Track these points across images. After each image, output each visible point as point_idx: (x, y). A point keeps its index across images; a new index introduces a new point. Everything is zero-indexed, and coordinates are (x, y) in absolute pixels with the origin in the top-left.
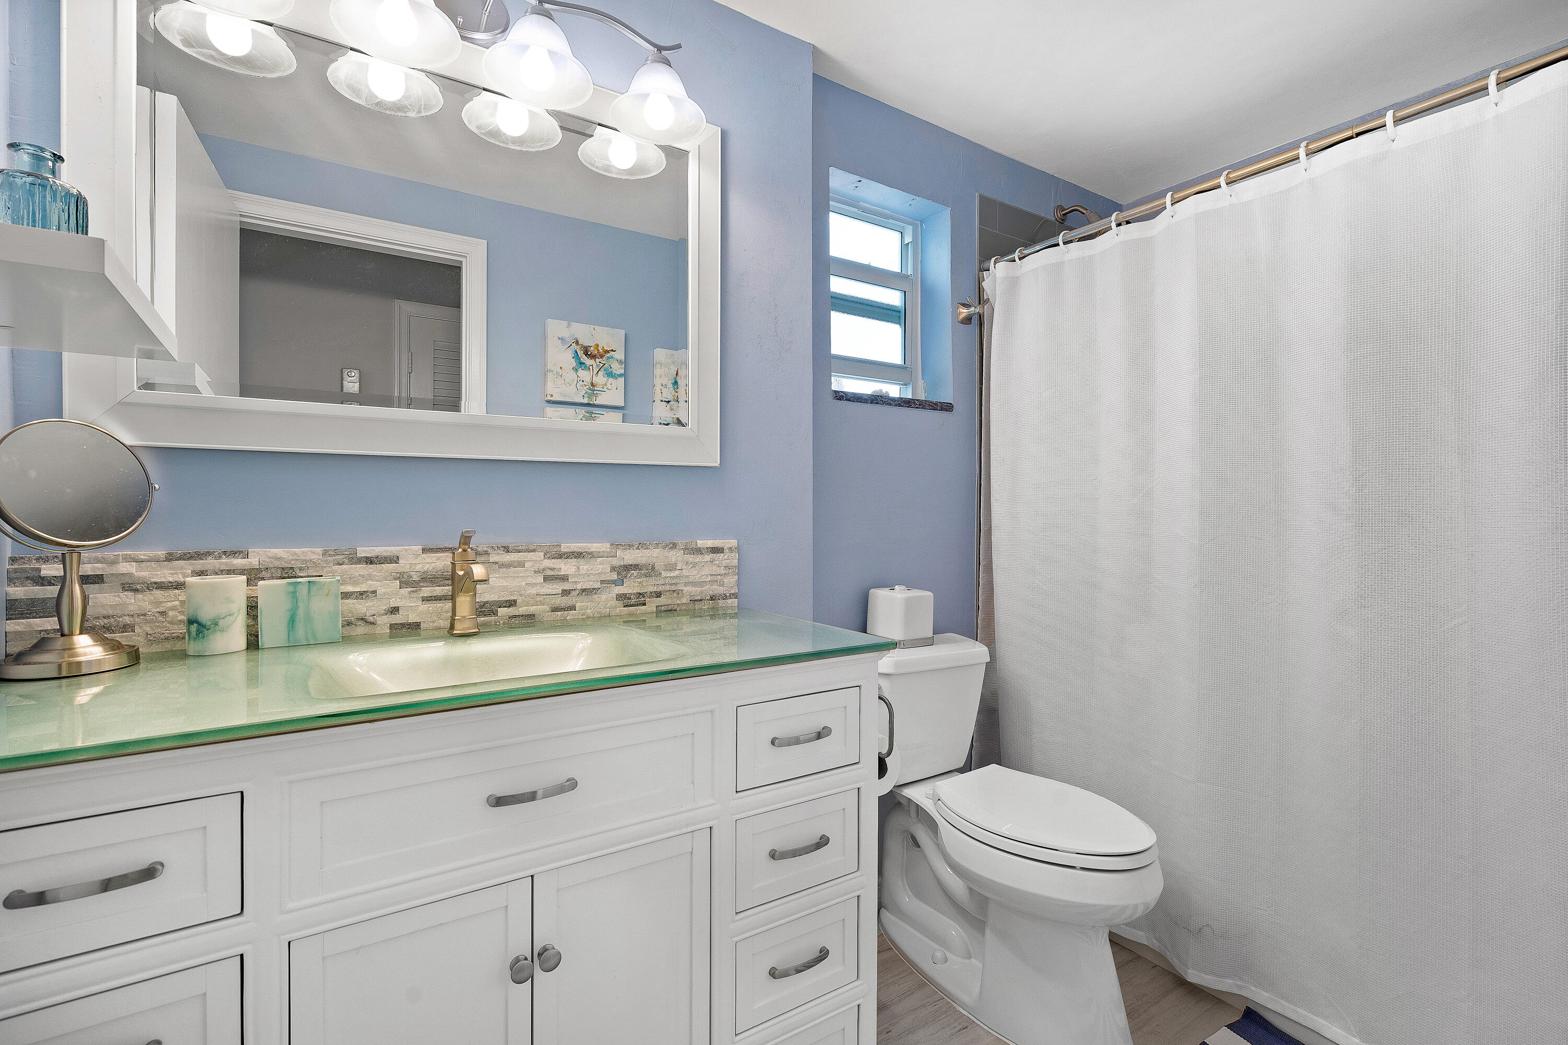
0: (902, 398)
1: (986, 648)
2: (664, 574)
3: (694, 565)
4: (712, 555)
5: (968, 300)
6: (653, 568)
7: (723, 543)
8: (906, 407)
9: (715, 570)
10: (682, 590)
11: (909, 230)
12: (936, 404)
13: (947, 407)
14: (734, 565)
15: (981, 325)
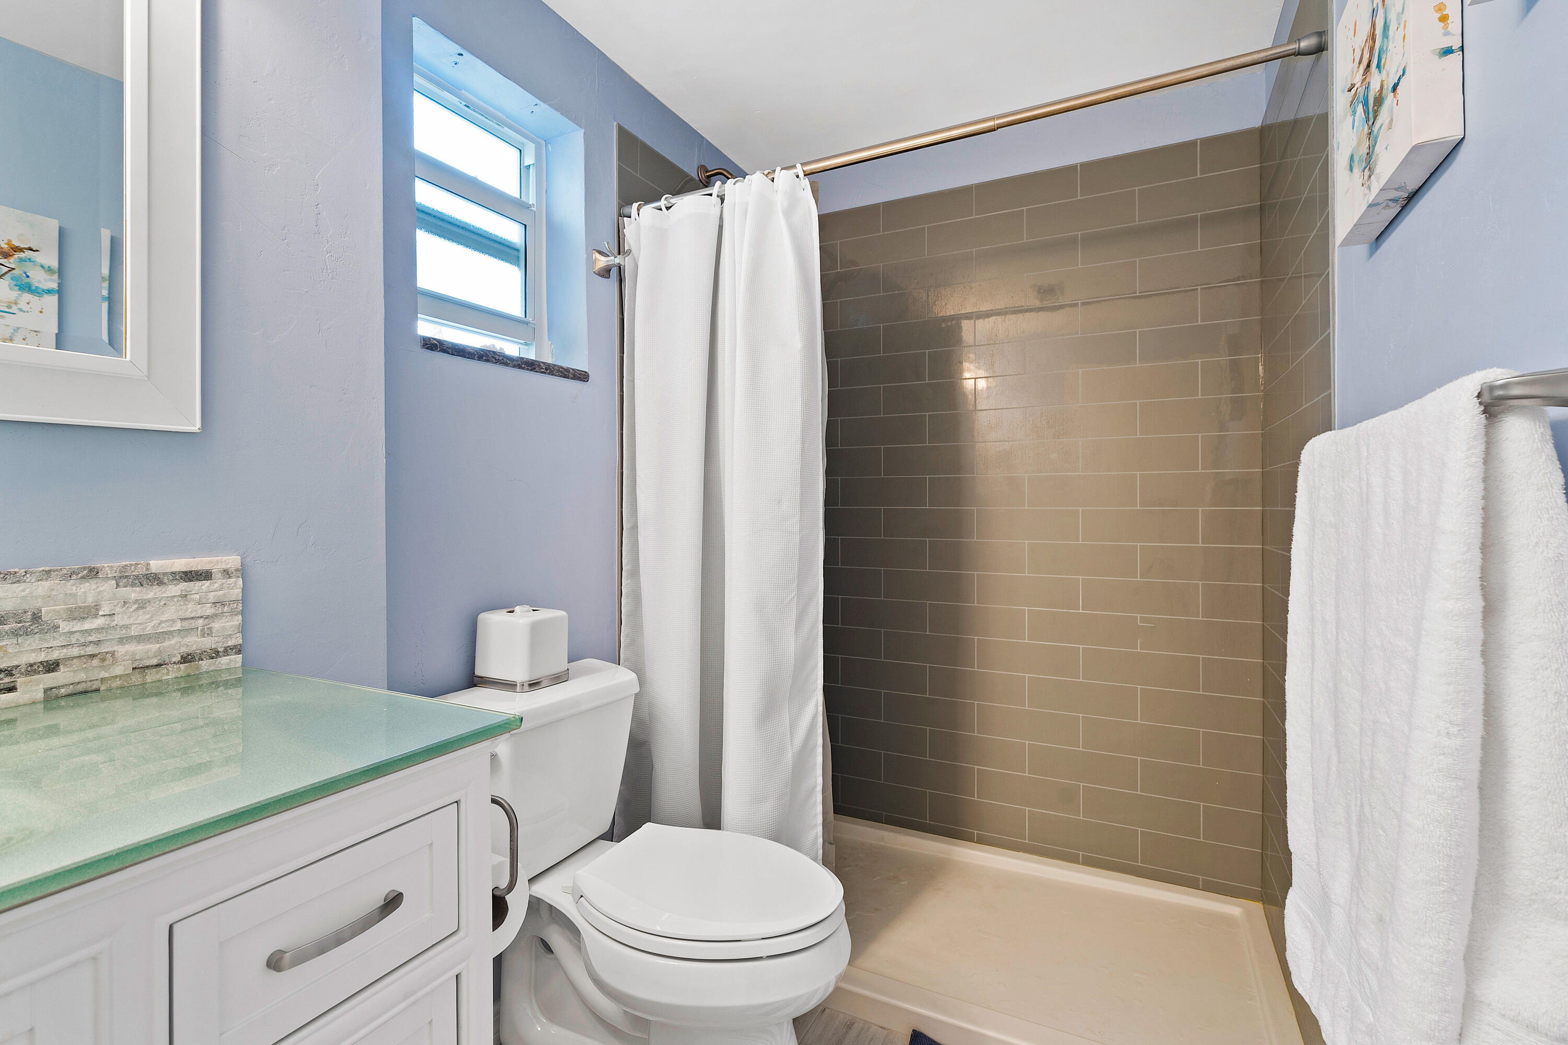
0: (522, 358)
1: (635, 675)
2: (65, 627)
3: (142, 605)
4: (183, 586)
5: (605, 247)
6: (36, 617)
7: (210, 562)
8: (528, 369)
9: (191, 609)
10: (113, 654)
11: (530, 149)
12: (567, 370)
13: (582, 377)
14: (233, 598)
15: (621, 281)
